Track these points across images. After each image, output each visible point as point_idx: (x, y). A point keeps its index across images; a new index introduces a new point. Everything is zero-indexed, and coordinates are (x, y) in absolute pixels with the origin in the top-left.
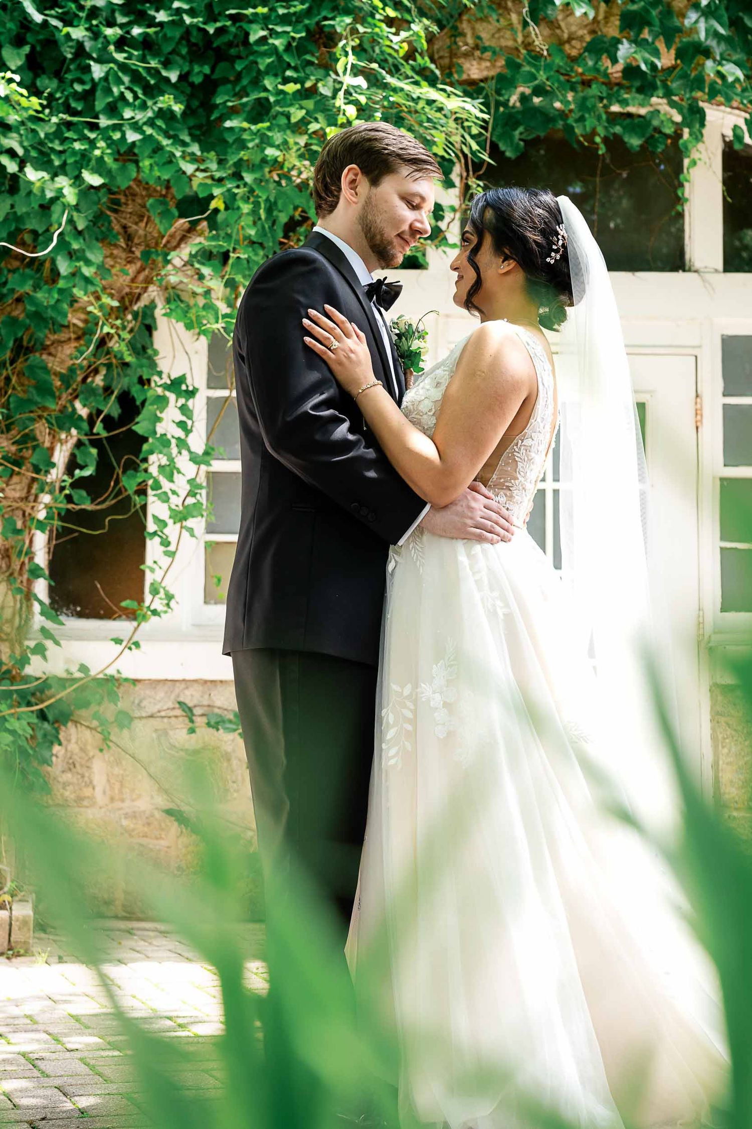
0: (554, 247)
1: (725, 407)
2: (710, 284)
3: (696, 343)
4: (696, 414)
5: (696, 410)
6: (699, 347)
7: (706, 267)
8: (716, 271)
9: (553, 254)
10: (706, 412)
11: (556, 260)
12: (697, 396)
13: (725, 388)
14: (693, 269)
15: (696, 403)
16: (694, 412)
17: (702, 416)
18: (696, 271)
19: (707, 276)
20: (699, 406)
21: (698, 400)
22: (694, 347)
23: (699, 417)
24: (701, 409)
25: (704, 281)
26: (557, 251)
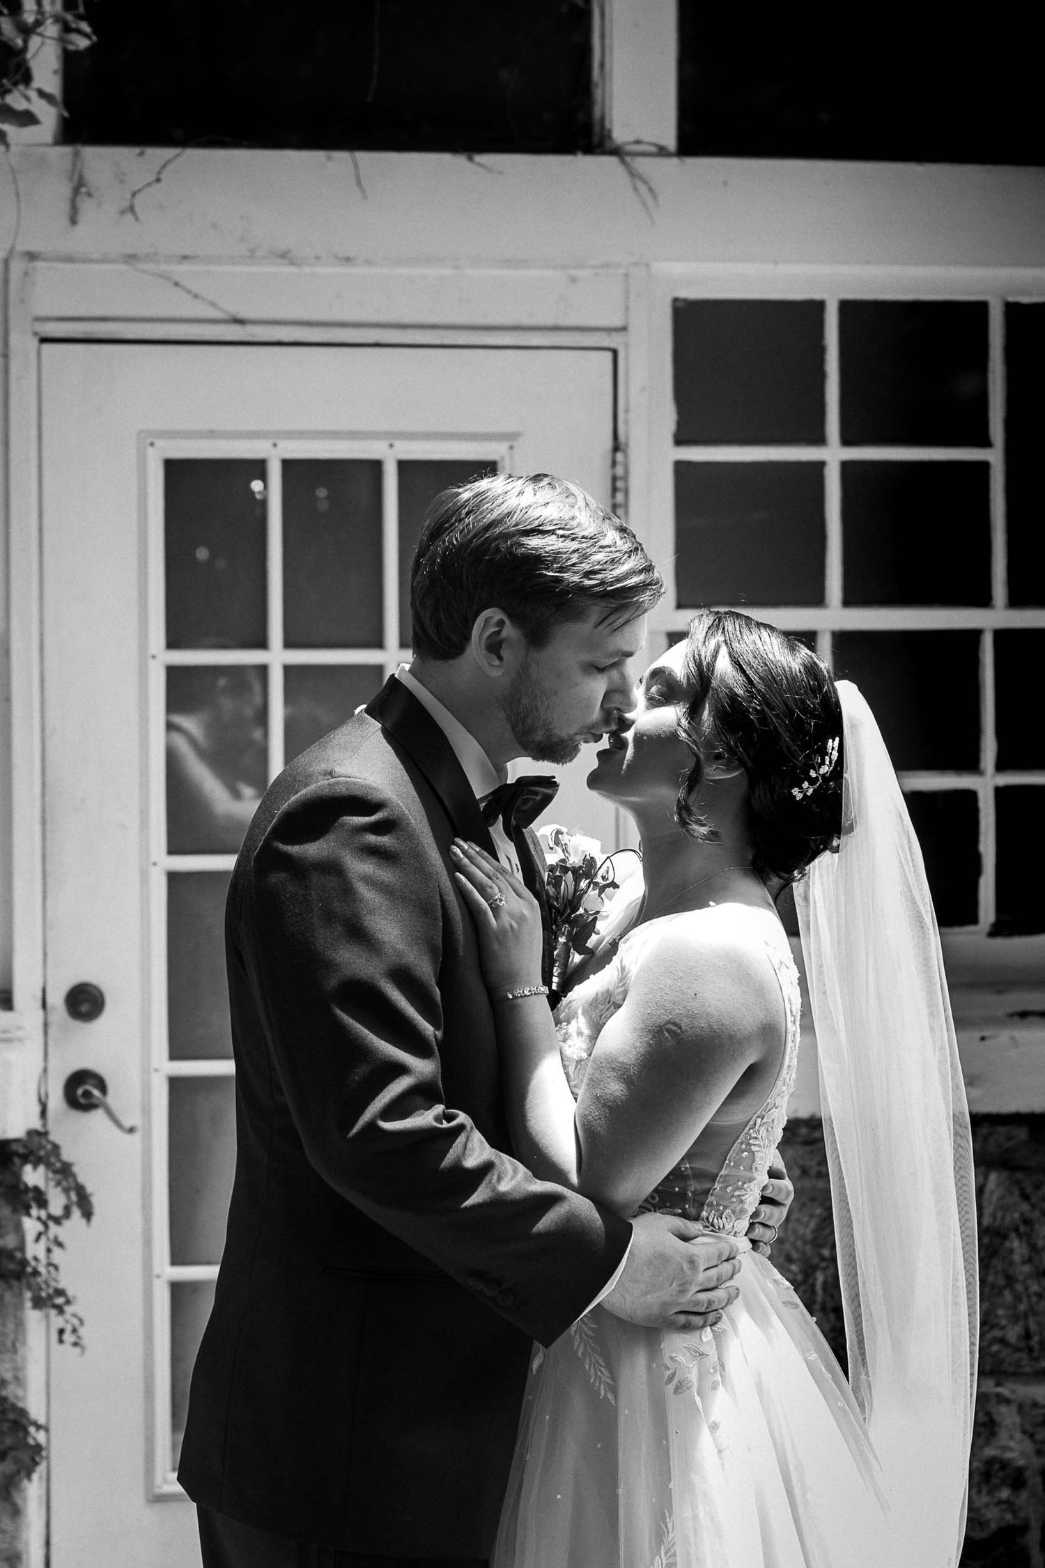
0: (813, 774)
1: (681, 469)
2: (645, 182)
3: (617, 322)
4: (615, 490)
5: (614, 479)
6: (624, 329)
7: (638, 142)
8: (662, 152)
9: (805, 785)
10: (636, 482)
11: (805, 795)
12: (616, 448)
13: (681, 424)
14: (608, 145)
15: (614, 464)
16: (608, 484)
17: (627, 492)
18: (616, 152)
19: (641, 164)
20: (619, 471)
21: (619, 456)
22: (610, 330)
23: (620, 497)
24: (625, 478)
25: (632, 174)
26: (812, 781)
